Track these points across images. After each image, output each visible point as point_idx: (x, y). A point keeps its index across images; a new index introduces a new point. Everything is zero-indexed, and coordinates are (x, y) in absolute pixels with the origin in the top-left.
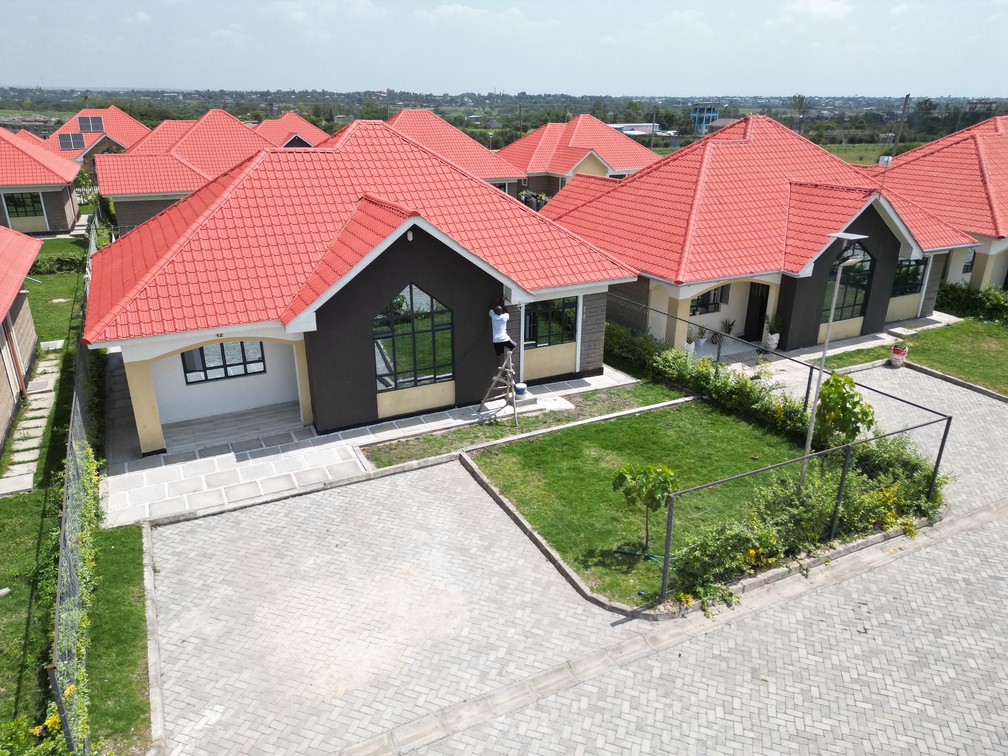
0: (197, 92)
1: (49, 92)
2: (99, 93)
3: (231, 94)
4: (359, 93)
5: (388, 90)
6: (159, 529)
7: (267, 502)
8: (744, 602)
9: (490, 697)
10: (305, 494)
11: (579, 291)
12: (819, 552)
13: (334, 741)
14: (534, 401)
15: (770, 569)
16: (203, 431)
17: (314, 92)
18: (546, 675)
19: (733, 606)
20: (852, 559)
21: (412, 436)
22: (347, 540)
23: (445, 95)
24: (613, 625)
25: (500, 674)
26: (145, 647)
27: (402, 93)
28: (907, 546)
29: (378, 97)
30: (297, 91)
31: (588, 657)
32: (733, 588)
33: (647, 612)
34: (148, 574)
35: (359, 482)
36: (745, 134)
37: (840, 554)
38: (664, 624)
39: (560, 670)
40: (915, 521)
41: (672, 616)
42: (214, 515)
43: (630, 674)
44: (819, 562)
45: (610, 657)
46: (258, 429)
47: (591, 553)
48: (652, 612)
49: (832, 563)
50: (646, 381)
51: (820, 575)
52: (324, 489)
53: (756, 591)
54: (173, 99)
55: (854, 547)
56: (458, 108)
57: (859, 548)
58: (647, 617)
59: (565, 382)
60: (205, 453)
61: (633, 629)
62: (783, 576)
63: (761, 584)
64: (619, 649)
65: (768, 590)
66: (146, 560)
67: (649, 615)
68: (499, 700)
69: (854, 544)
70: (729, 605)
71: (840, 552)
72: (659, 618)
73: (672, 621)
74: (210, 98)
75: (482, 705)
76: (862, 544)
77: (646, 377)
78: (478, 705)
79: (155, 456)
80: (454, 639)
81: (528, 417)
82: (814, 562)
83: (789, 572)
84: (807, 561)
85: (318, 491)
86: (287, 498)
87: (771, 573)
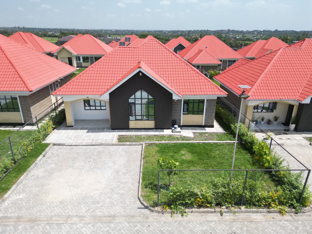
0: (172, 31)
1: (135, 31)
2: (147, 31)
3: (180, 31)
4: (218, 31)
5: (228, 29)
6: (55, 146)
7: (83, 145)
8: (189, 216)
9: (84, 217)
10: (94, 145)
11: (205, 98)
12: (232, 208)
13: (38, 213)
14: (180, 132)
15: (207, 208)
16: (86, 123)
17: (205, 30)
18: (105, 216)
19: (184, 217)
20: (247, 215)
21: (135, 135)
22: (92, 161)
23: (247, 31)
24: (139, 208)
25: (93, 212)
26: (23, 174)
27: (232, 30)
28: (277, 218)
29: (224, 31)
30: (199, 30)
31: (121, 216)
32: (187, 210)
33: (151, 208)
34: (41, 156)
35: (110, 145)
36: (301, 46)
37: (242, 212)
38: (155, 214)
39: (110, 217)
40: (287, 209)
41: (159, 212)
42: (69, 145)
43: (128, 226)
44: (231, 212)
45: (129, 218)
46: (99, 125)
47: (151, 184)
48: (152, 208)
49: (236, 214)
50: (228, 132)
51: (228, 217)
52: (100, 145)
53: (197, 214)
54: (165, 33)
55: (250, 211)
56: (251, 35)
57: (253, 212)
58: (150, 210)
59: (198, 128)
60: (81, 129)
61: (143, 212)
62: (212, 212)
63: (200, 212)
64: (133, 217)
65: (202, 215)
66: (44, 153)
67: (151, 209)
68: (86, 219)
69: (251, 210)
70: (182, 216)
71: (242, 211)
72: (154, 212)
73: (158, 214)
74: (175, 32)
75: (80, 219)
76: (255, 211)
77: (229, 131)
78: (79, 218)
79: (70, 127)
80: (91, 197)
81: (175, 137)
82: (228, 211)
83: (215, 212)
84: (225, 210)
85: (98, 145)
86: (89, 145)
87: (206, 209)
